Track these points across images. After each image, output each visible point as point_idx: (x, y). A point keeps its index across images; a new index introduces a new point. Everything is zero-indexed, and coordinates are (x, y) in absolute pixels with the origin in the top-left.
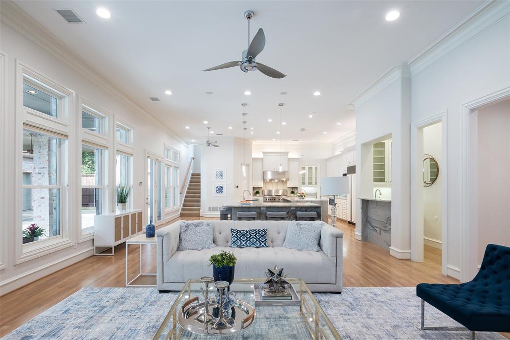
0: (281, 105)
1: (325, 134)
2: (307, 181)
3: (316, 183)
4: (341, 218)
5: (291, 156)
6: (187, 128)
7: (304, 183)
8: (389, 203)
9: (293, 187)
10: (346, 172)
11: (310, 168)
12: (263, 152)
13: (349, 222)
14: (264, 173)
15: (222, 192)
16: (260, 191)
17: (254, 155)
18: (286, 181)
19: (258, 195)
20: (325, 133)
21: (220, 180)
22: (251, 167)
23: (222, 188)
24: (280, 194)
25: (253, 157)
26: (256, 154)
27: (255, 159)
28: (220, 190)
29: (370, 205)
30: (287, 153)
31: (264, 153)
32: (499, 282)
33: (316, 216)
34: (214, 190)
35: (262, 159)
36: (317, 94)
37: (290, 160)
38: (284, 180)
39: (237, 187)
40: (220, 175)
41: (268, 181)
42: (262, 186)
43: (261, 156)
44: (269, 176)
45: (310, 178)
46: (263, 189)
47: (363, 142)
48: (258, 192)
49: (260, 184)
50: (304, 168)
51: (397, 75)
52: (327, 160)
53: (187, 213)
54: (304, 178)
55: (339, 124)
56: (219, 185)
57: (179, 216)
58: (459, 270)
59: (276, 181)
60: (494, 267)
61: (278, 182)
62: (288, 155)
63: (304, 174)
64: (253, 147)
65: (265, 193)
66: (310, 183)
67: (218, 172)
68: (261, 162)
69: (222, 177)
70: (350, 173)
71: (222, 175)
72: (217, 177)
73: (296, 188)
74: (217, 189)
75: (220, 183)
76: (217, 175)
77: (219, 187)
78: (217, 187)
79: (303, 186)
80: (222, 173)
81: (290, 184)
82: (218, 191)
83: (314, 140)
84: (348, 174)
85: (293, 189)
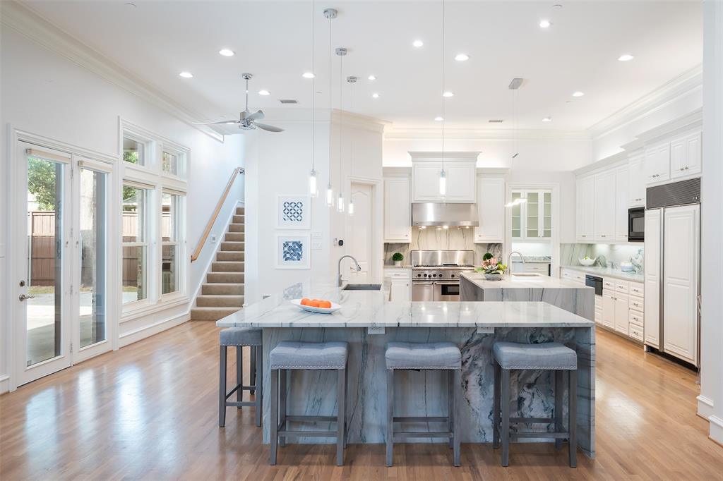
2: (524, 228)
3: (547, 234)
4: (626, 333)
5: (483, 162)
6: (186, 75)
7: (516, 233)
9: (490, 244)
10: (643, 203)
11: (533, 197)
12: (412, 154)
13: (652, 350)
14: (414, 207)
15: (299, 256)
16: (405, 254)
17: (389, 161)
18: (472, 228)
19: (398, 263)
20: (578, 94)
21: (295, 224)
22: (379, 188)
23: (300, 246)
24: (458, 259)
25: (384, 164)
26: (394, 158)
27: (390, 172)
28: (293, 251)
30: (473, 156)
31: (415, 155)
33: (575, 368)
34: (278, 252)
35: (408, 172)
37: (480, 173)
38: (467, 224)
39: (341, 243)
40: (294, 211)
41: (424, 228)
42: (409, 240)
43: (406, 162)
44: (430, 215)
45: (533, 220)
46: (411, 248)
48: (397, 257)
49: (404, 235)
50: (517, 195)
52: (577, 174)
53: (206, 313)
54: (516, 221)
56: (292, 237)
57: (189, 318)
59: (446, 227)
61: (450, 229)
62: (475, 160)
63: (517, 210)
64: (384, 138)
65: (417, 258)
66: (533, 233)
67: (287, 205)
68: (407, 179)
69: (299, 218)
70: (658, 206)
71: (299, 212)
72: (286, 218)
73: (498, 245)
74: (286, 249)
75: (294, 231)
76: (286, 211)
77: (290, 244)
78: (286, 245)
79: (516, 241)
80: (299, 205)
81: (481, 236)
82: (288, 255)
83: (546, 120)
84: (648, 209)
85: (488, 249)
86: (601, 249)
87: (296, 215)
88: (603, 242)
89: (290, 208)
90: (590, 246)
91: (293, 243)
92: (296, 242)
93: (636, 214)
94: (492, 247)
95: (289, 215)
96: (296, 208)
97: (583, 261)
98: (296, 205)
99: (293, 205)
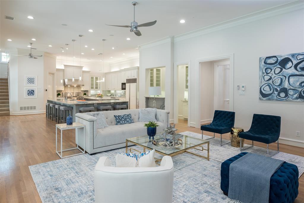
0: (104, 40)
1: (111, 58)
2: (94, 87)
5: (85, 69)
7: (92, 88)
8: (164, 99)
9: (85, 91)
10: (125, 82)
11: (96, 78)
14: (64, 80)
15: (33, 94)
16: (61, 93)
19: (59, 96)
21: (32, 85)
22: (55, 75)
23: (34, 91)
25: (56, 68)
26: (59, 66)
27: (58, 70)
28: (31, 93)
29: (150, 100)
30: (81, 67)
31: (65, 66)
32: (220, 121)
34: (25, 93)
35: (63, 70)
36: (128, 39)
37: (84, 72)
39: (46, 90)
40: (31, 81)
41: (69, 86)
43: (62, 67)
46: (63, 92)
47: (146, 68)
48: (59, 94)
49: (62, 88)
51: (169, 40)
52: (106, 73)
54: (93, 85)
55: (124, 54)
58: (195, 123)
60: (217, 117)
62: (82, 68)
64: (56, 60)
66: (96, 88)
67: (29, 79)
68: (62, 72)
69: (33, 83)
70: (129, 83)
71: (33, 81)
72: (28, 83)
73: (87, 91)
74: (28, 92)
75: (31, 87)
76: (29, 81)
77: (30, 91)
78: (28, 91)
79: (92, 90)
80: (33, 79)
81: (83, 89)
82: (29, 94)
83: (101, 60)
84: (127, 83)
85: (85, 92)
86: (112, 92)
87: (32, 82)
88: (113, 90)
89: (30, 80)
90: (109, 91)
91: (31, 90)
92: (32, 90)
93: (124, 84)
94: (86, 91)
95: (30, 82)
96: (32, 80)
97: (108, 95)
98: (32, 79)
99: (31, 79)
